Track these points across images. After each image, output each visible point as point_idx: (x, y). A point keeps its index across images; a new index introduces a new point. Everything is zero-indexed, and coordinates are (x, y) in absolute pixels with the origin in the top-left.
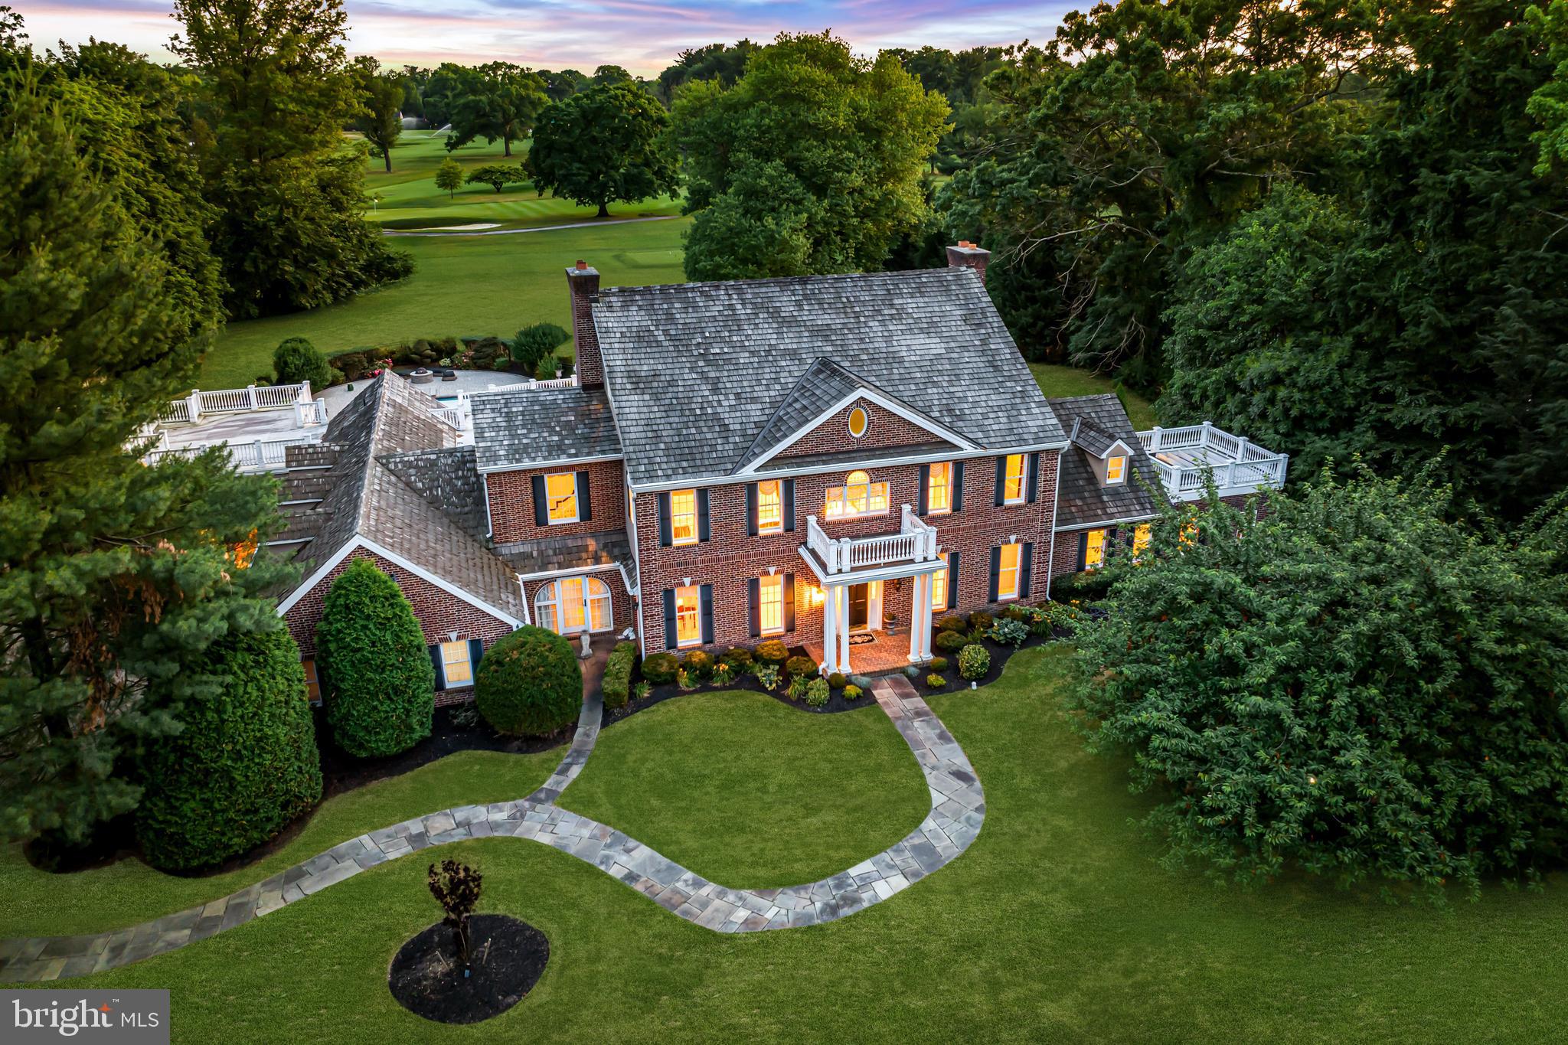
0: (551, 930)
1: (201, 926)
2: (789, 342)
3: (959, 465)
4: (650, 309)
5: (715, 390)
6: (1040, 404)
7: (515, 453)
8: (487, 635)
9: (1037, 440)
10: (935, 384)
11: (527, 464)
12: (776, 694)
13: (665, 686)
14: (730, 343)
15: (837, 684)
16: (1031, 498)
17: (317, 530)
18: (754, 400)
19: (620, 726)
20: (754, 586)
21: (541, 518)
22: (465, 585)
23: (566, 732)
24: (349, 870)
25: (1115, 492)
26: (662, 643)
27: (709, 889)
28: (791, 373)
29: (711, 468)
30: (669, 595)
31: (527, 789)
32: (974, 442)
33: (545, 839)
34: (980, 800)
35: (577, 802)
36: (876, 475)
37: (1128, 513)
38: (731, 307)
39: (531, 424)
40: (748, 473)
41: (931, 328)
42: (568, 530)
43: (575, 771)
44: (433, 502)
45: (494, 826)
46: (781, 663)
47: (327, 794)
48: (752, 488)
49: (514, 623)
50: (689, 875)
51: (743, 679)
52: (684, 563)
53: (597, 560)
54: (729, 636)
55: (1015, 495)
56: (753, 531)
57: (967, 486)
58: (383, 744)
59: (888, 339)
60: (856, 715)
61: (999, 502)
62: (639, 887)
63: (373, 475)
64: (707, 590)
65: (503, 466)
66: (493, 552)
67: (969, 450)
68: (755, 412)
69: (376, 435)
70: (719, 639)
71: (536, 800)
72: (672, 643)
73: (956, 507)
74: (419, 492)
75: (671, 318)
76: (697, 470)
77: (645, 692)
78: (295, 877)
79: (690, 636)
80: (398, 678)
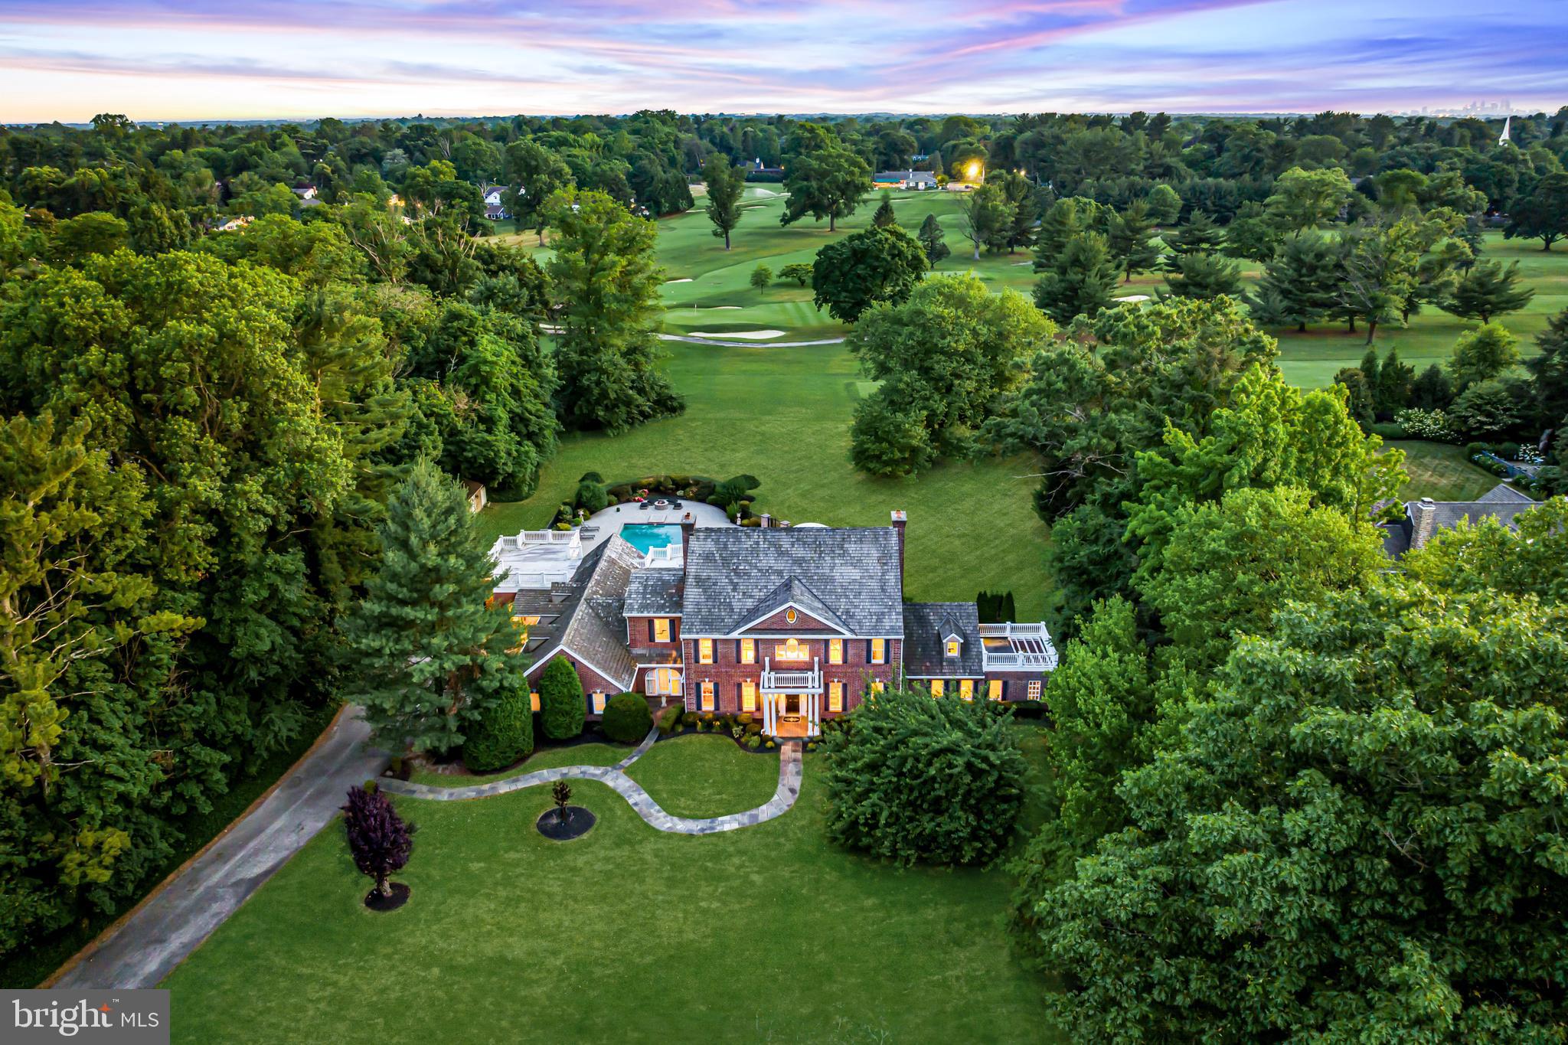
0: (598, 816)
1: (480, 792)
2: (779, 566)
3: (845, 642)
4: (717, 542)
5: (734, 590)
6: (898, 614)
7: (643, 607)
8: (613, 693)
9: (887, 633)
10: (847, 597)
11: (645, 614)
12: (738, 740)
13: (690, 728)
14: (750, 564)
15: (764, 739)
16: (887, 661)
17: (551, 634)
18: (751, 597)
19: (662, 743)
20: (739, 686)
21: (652, 638)
22: (604, 669)
23: (638, 741)
24: (535, 782)
25: (952, 661)
26: (694, 708)
27: (663, 813)
28: (776, 581)
29: (718, 631)
30: (698, 685)
31: (613, 763)
32: (852, 631)
33: (611, 784)
34: (792, 802)
35: (630, 772)
36: (801, 642)
37: (955, 673)
38: (757, 543)
39: (654, 593)
40: (735, 635)
41: (857, 563)
42: (665, 645)
43: (635, 759)
44: (607, 624)
45: (594, 775)
46: (745, 725)
47: (535, 751)
48: (738, 642)
49: (624, 690)
50: (658, 808)
51: (726, 730)
52: (704, 672)
53: (675, 662)
54: (727, 708)
55: (879, 659)
56: (739, 661)
57: (850, 652)
58: (559, 734)
59: (832, 569)
60: (766, 756)
61: (869, 661)
62: (636, 809)
63: (581, 610)
64: (716, 685)
65: (635, 614)
66: (629, 652)
67: (848, 635)
68: (750, 603)
69: (592, 582)
70: (722, 709)
71: (614, 768)
72: (699, 707)
73: (845, 661)
74: (601, 618)
75: (726, 547)
76: (711, 631)
77: (680, 729)
78: (517, 780)
79: (708, 706)
80: (567, 708)
